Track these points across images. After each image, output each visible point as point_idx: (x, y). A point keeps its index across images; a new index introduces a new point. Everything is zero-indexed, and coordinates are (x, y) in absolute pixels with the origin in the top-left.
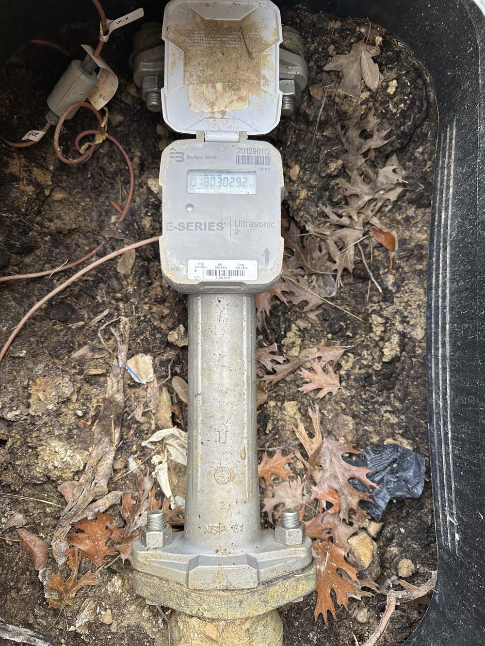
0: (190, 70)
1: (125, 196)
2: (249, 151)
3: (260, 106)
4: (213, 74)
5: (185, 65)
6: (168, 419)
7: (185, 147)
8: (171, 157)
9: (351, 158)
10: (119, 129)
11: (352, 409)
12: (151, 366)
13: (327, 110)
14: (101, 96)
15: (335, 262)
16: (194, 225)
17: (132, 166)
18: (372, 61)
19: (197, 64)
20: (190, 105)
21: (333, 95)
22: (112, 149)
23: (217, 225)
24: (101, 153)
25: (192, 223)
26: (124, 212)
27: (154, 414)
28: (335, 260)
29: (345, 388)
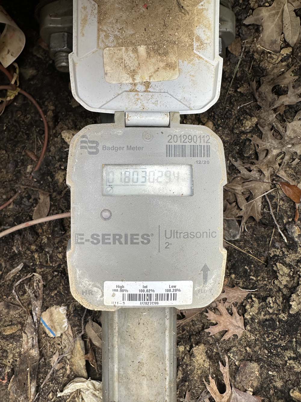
0: (105, 29)
1: (40, 145)
2: (183, 140)
3: (193, 76)
4: (134, 34)
5: (99, 22)
6: (82, 367)
7: (100, 134)
8: (82, 147)
9: (264, 114)
10: (32, 83)
11: (255, 351)
12: (65, 316)
13: (243, 66)
14: (8, 52)
15: (241, 210)
16: (111, 237)
17: (46, 119)
18: (294, 14)
19: (114, 21)
20: (106, 74)
21: (252, 50)
22: (26, 102)
23: (143, 237)
24: (15, 106)
25: (109, 235)
26: (39, 162)
27: (69, 360)
28: (241, 208)
29: (250, 331)
